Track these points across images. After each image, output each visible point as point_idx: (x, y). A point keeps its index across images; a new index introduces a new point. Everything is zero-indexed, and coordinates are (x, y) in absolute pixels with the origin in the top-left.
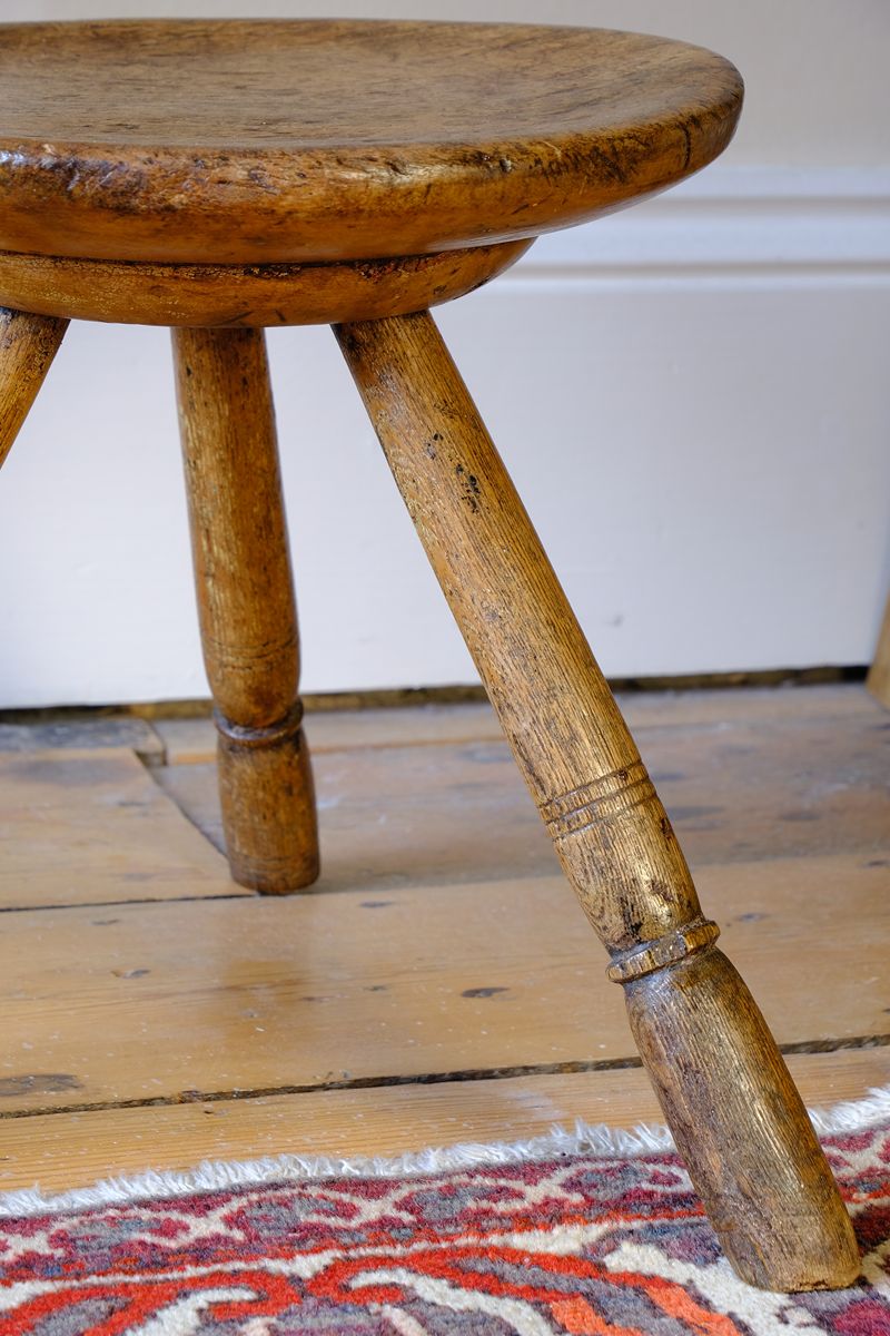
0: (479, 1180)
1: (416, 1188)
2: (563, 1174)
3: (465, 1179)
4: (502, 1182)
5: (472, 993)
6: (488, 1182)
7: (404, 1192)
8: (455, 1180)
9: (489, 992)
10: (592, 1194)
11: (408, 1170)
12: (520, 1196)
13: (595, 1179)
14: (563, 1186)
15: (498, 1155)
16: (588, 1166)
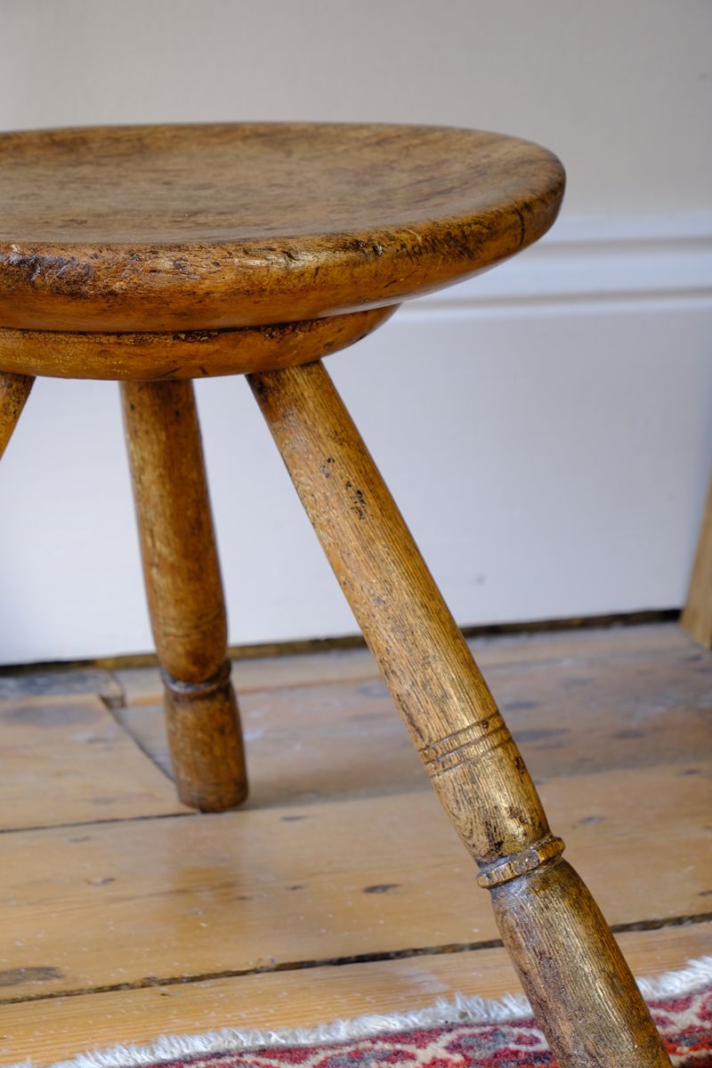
0: (380, 1045)
1: (330, 1053)
2: (447, 1038)
3: (368, 1044)
4: (398, 1047)
5: (371, 890)
6: (387, 1046)
7: (321, 1056)
8: (361, 1046)
9: (385, 888)
10: (470, 1054)
11: (323, 1038)
12: (412, 1057)
13: (472, 1042)
14: (447, 1048)
15: (394, 1024)
16: (466, 1031)
